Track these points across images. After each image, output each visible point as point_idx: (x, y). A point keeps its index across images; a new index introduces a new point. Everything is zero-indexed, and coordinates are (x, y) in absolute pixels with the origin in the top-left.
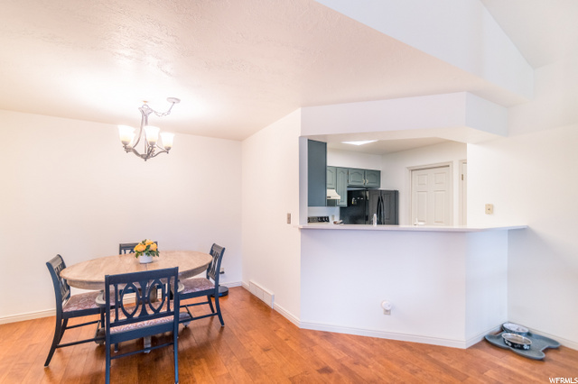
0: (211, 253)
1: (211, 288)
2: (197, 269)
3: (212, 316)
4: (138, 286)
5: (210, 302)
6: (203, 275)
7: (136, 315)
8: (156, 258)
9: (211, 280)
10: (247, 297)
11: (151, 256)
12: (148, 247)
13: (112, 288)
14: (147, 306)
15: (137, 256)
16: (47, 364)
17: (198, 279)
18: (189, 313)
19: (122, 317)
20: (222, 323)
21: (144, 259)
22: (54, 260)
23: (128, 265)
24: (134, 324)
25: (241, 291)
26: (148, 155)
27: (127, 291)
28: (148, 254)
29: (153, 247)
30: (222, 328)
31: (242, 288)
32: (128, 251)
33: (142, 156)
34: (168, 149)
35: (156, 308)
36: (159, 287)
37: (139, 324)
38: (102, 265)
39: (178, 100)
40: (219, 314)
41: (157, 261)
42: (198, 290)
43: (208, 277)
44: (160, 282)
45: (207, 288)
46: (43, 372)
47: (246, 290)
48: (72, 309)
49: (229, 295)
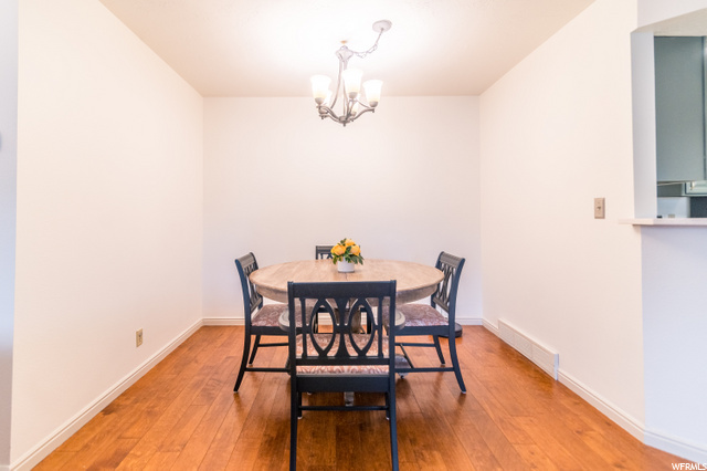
0: (438, 266)
1: (442, 323)
2: (422, 289)
3: (442, 370)
4: (333, 305)
5: (437, 345)
6: (426, 301)
7: (332, 353)
8: (358, 267)
9: (438, 308)
10: (496, 346)
11: (353, 263)
12: (349, 249)
13: (297, 302)
14: (346, 337)
15: (335, 262)
16: (236, 389)
17: (420, 306)
18: (406, 357)
19: (312, 353)
20: (463, 387)
21: (342, 265)
22: (245, 258)
23: (324, 273)
24: (329, 367)
25: (483, 334)
26: (347, 118)
27: (318, 310)
28: (348, 260)
29: (354, 250)
30: (462, 396)
31: (483, 329)
32: (325, 256)
33: (340, 120)
34: (375, 105)
35: (361, 347)
36: (363, 310)
37: (336, 368)
38: (294, 270)
39: (389, 24)
40: (456, 369)
41: (360, 271)
42: (421, 324)
43: (433, 305)
44: (366, 304)
45: (436, 323)
46: (232, 398)
47: (492, 335)
48: (261, 323)
49: (464, 338)
